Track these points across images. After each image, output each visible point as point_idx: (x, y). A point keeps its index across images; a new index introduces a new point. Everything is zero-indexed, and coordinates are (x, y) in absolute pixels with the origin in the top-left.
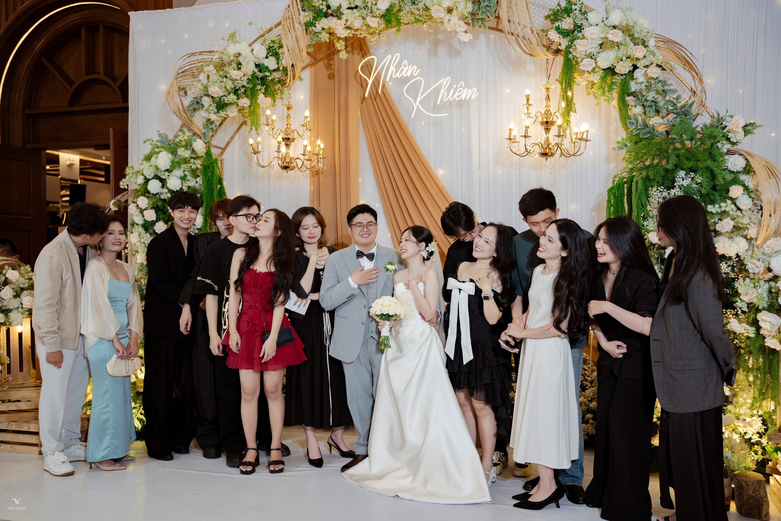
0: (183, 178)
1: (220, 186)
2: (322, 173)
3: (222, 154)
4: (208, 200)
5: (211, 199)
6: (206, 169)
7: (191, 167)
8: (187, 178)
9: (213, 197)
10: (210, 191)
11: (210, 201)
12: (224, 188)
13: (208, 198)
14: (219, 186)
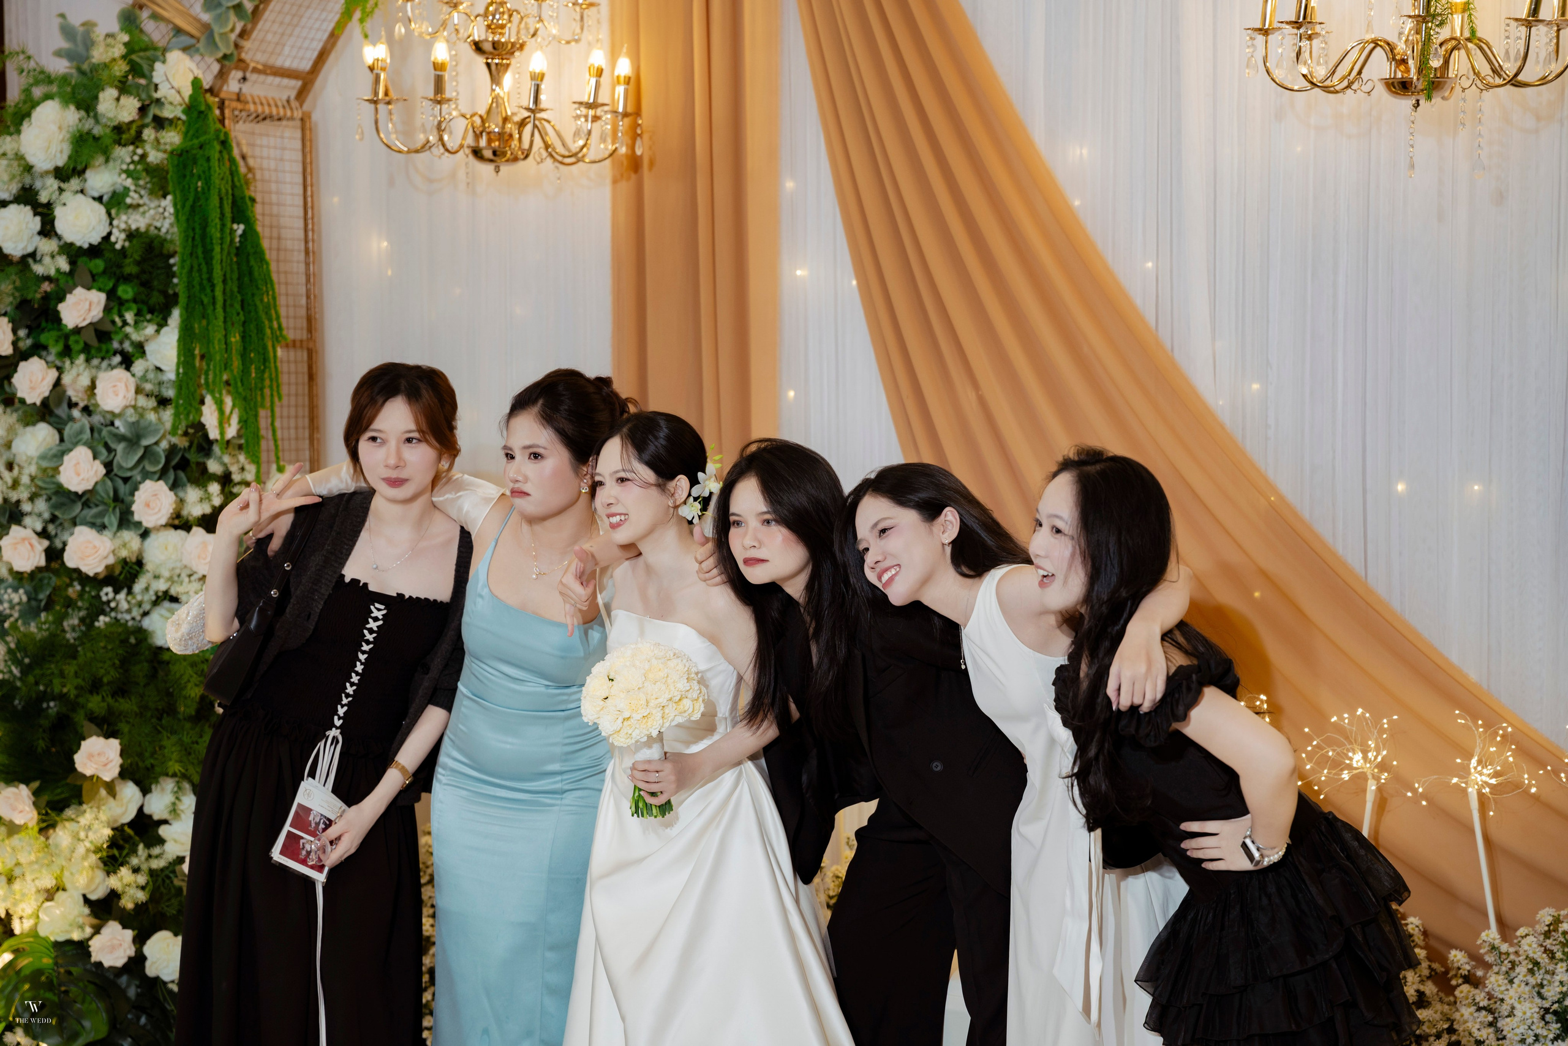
0: (114, 202)
1: (242, 227)
2: (652, 164)
3: (302, 95)
4: (196, 283)
5: (205, 276)
6: (185, 166)
7: (143, 157)
8: (128, 201)
9: (210, 271)
10: (200, 251)
11: (201, 284)
12: (255, 234)
13: (195, 274)
14: (240, 229)
